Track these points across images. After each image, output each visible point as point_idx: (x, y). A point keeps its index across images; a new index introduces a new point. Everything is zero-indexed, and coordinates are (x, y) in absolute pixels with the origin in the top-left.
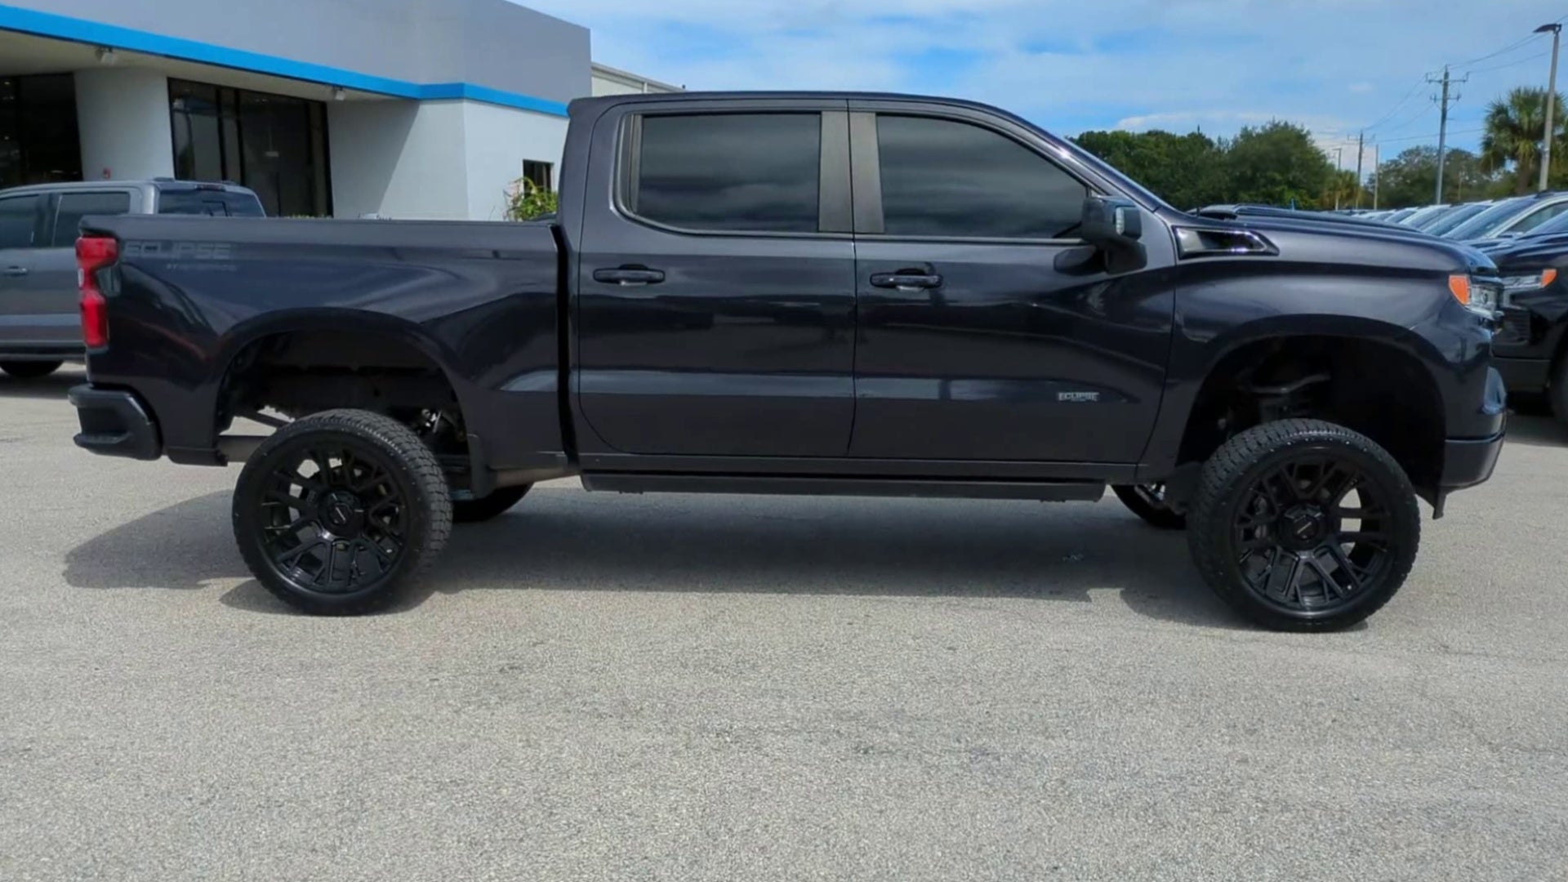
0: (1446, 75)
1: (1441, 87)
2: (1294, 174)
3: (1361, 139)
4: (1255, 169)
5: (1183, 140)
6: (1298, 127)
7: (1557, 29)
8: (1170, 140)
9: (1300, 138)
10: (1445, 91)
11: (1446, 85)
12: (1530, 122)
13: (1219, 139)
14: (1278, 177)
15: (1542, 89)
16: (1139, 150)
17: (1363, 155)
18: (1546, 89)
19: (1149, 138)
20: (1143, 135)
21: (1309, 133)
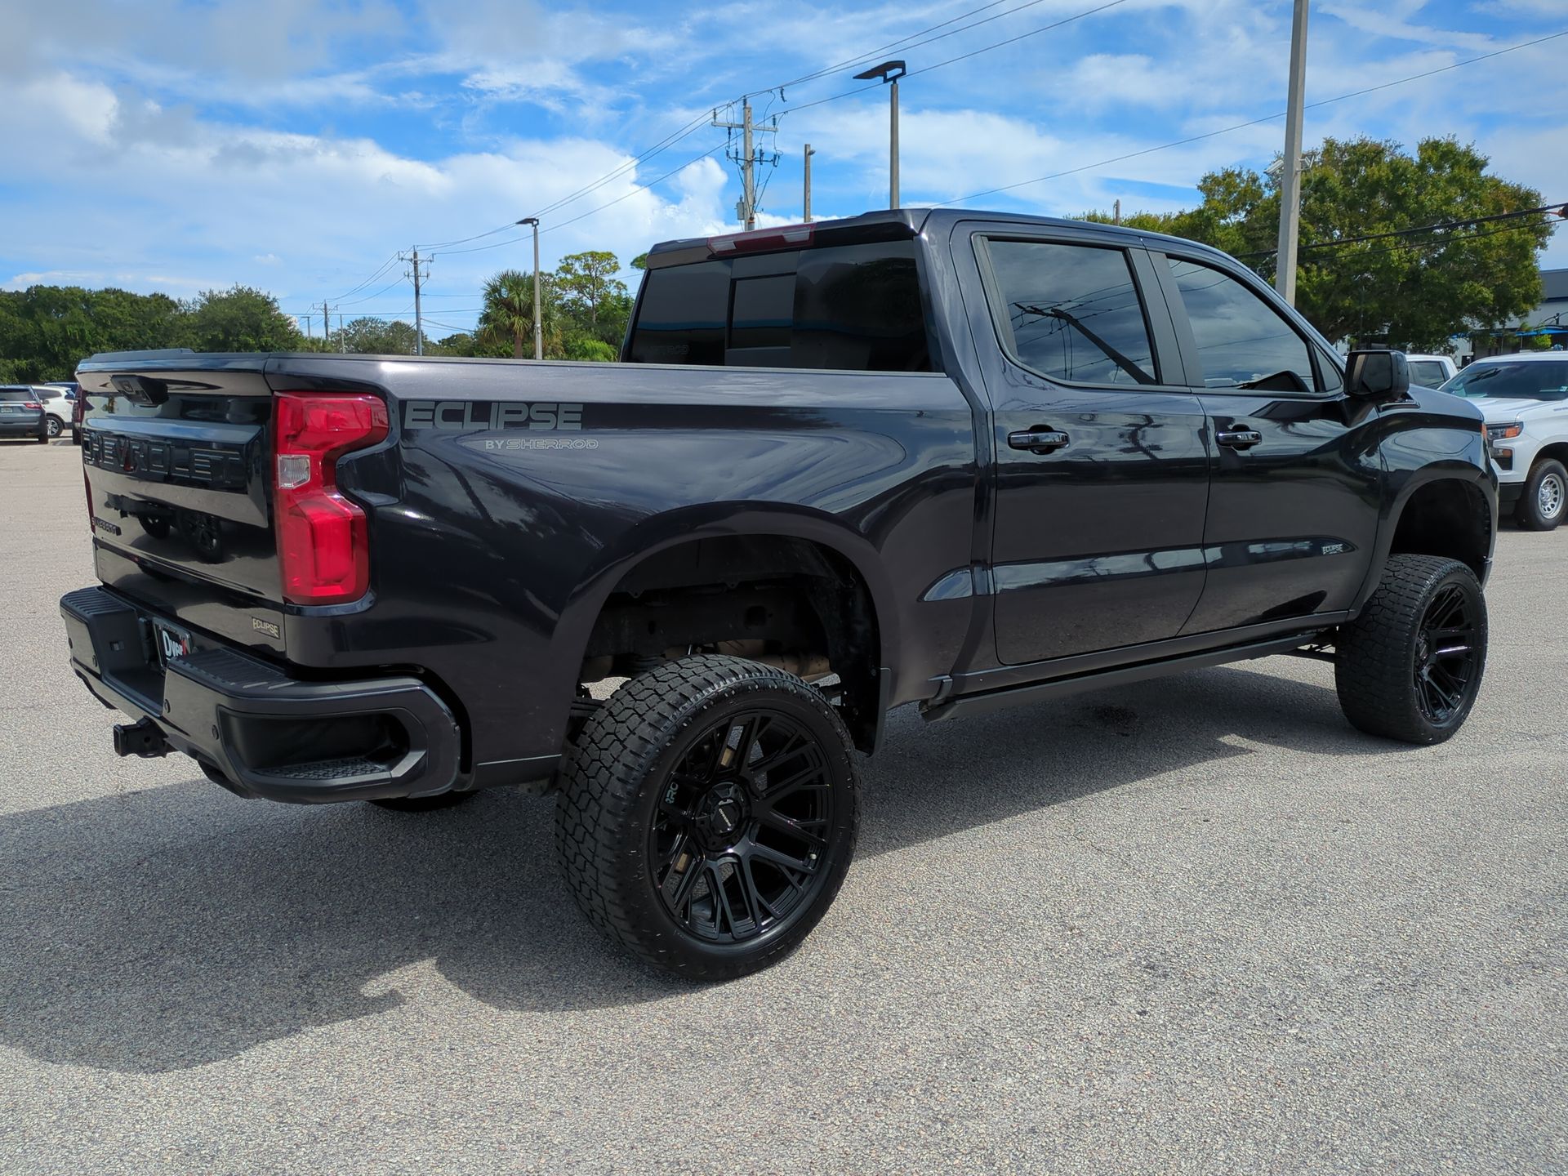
0: (415, 255)
1: (412, 266)
2: (266, 339)
3: (325, 309)
4: (227, 333)
5: (145, 301)
6: (263, 293)
7: (535, 223)
8: (133, 300)
9: (267, 305)
10: (416, 269)
11: (416, 263)
12: (520, 301)
13: (179, 300)
14: (251, 341)
15: (525, 274)
16: (99, 308)
17: (329, 324)
18: (530, 272)
19: (107, 296)
20: (101, 292)
21: (275, 300)
